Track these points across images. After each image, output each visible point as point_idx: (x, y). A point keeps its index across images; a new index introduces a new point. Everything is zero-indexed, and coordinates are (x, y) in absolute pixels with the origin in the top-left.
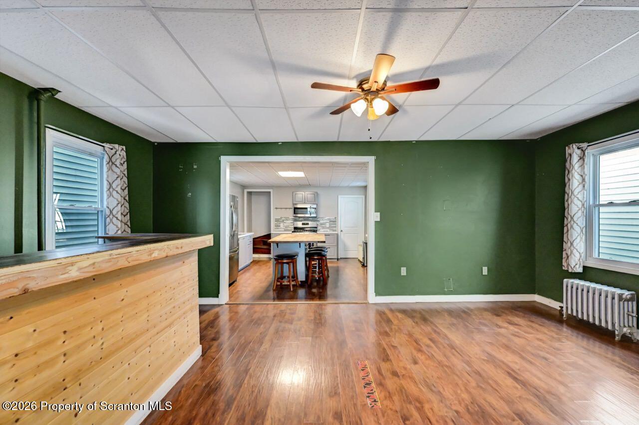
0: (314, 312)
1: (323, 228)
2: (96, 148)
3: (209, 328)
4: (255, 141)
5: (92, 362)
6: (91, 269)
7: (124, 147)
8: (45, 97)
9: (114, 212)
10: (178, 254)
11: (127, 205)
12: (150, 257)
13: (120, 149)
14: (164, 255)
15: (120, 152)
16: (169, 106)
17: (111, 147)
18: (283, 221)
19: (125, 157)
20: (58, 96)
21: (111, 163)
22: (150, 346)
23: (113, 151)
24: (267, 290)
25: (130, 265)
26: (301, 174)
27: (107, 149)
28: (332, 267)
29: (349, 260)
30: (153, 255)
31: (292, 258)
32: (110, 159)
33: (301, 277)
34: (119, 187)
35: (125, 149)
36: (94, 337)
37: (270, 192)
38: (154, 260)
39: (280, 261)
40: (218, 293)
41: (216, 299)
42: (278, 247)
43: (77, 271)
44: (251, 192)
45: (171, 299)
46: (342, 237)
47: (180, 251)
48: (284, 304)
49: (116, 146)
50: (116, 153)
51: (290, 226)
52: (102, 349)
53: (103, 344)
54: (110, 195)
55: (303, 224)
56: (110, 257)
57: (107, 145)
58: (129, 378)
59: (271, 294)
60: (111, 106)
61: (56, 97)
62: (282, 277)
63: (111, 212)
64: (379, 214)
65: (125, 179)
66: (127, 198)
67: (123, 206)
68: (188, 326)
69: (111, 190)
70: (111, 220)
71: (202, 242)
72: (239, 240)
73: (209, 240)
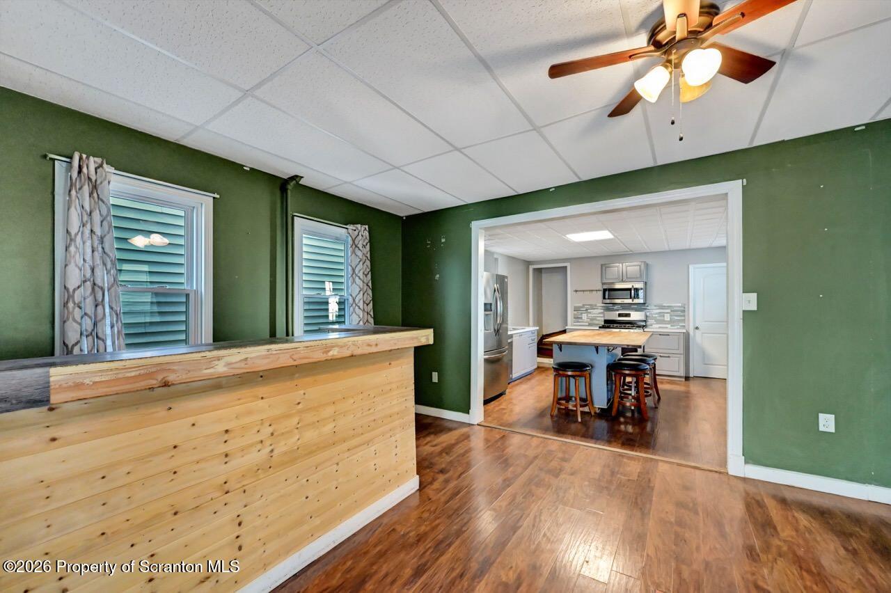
0: (604, 466)
1: (658, 322)
2: (339, 231)
3: (444, 454)
4: (513, 193)
5: (258, 470)
6: (242, 365)
7: (367, 227)
8: (291, 186)
9: (357, 301)
10: (370, 353)
11: (370, 292)
12: (325, 355)
13: (363, 229)
15: (362, 231)
16: (395, 168)
17: (354, 228)
18: (587, 310)
19: (368, 238)
20: (302, 182)
21: (354, 246)
22: (338, 464)
23: (356, 233)
24: (541, 414)
25: (295, 363)
26: (605, 235)
27: (350, 231)
28: (666, 391)
29: (713, 382)
30: (331, 353)
31: (581, 369)
32: (354, 241)
33: (600, 401)
34: (362, 272)
35: (367, 229)
36: (262, 442)
37: (566, 267)
38: (331, 359)
39: (561, 372)
40: (469, 407)
41: (464, 415)
42: (561, 350)
43: (225, 366)
44: (541, 268)
45: (369, 409)
46: (697, 338)
47: (374, 350)
48: (556, 443)
49: (359, 226)
50: (358, 235)
51: (598, 319)
52: (271, 456)
53: (272, 451)
54: (353, 282)
55: (620, 315)
56: (268, 353)
57: (351, 227)
58: (307, 498)
59: (548, 421)
60: (346, 182)
61: (300, 183)
62: (568, 398)
63: (354, 300)
64: (753, 297)
65: (368, 263)
66: (370, 284)
67: (366, 294)
68: (396, 447)
69: (354, 275)
70: (354, 309)
71: (412, 339)
72: (511, 336)
73: (425, 336)
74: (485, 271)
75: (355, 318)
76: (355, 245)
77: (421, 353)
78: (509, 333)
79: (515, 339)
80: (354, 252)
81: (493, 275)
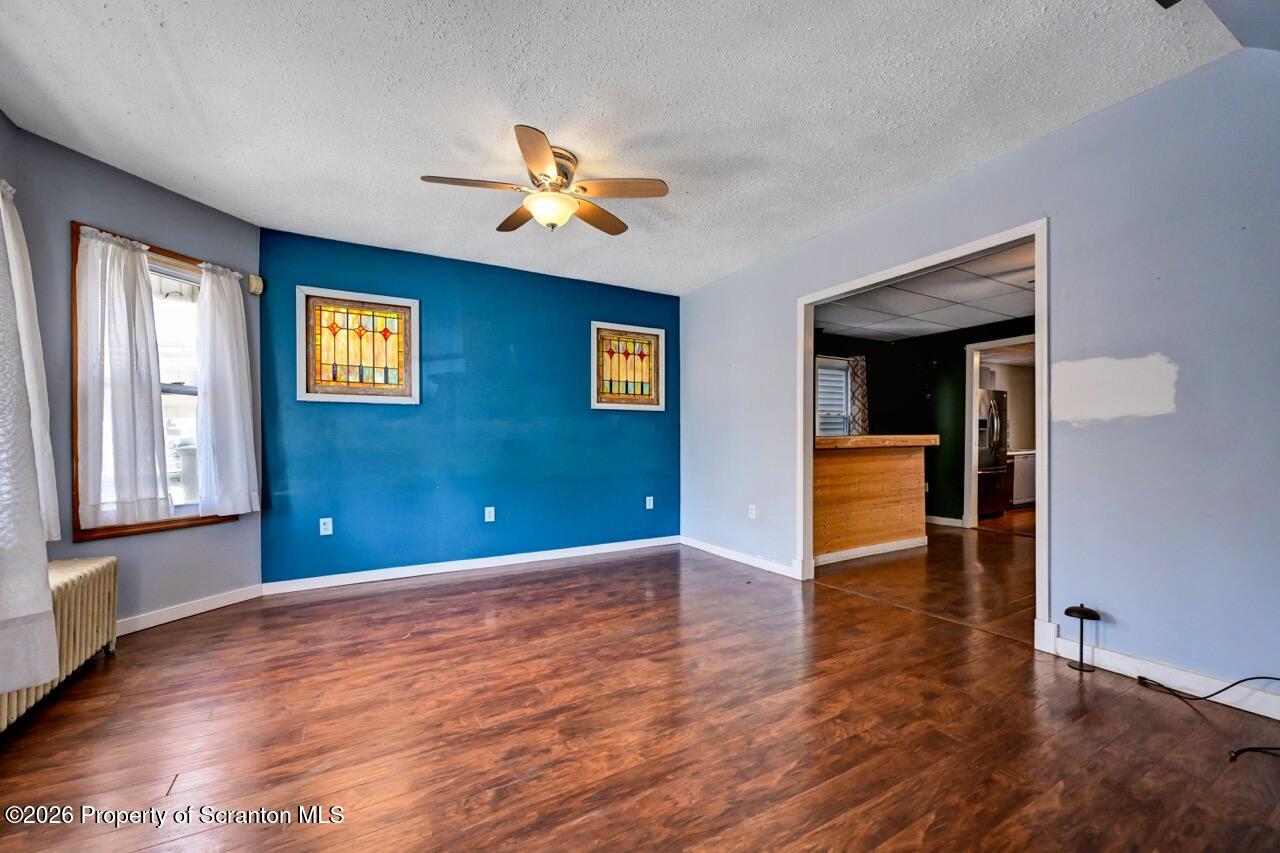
2: (842, 363)
7: (864, 357)
9: (856, 418)
13: (861, 359)
14: (892, 444)
15: (861, 362)
17: (854, 359)
19: (865, 366)
23: (856, 362)
27: (851, 362)
32: (853, 370)
34: (860, 395)
35: (865, 359)
40: (962, 514)
41: (959, 521)
49: (858, 358)
50: (857, 364)
54: (853, 404)
57: (851, 358)
63: (854, 418)
65: (865, 387)
66: (866, 405)
69: (854, 398)
71: (926, 440)
72: (1012, 457)
73: (934, 439)
74: (980, 387)
75: (856, 432)
76: (854, 374)
77: (930, 451)
78: (1009, 453)
79: (1016, 461)
80: (853, 378)
81: (989, 391)
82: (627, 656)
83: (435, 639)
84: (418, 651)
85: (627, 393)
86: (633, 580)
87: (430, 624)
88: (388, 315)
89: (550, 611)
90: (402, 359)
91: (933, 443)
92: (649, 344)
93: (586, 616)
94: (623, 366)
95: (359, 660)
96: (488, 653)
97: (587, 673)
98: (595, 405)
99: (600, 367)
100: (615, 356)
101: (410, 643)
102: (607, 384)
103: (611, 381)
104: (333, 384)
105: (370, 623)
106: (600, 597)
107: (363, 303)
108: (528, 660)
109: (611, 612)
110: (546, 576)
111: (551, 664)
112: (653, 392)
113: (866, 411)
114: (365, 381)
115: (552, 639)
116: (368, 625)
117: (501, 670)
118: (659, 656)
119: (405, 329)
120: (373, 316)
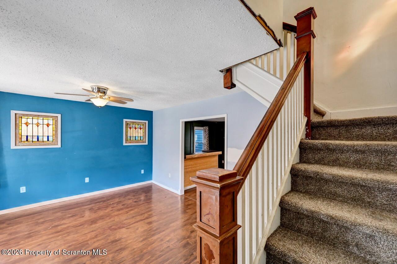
10: (215, 155)
19: (208, 129)
35: (208, 127)
49: (206, 127)
50: (206, 129)
54: (205, 140)
56: (203, 154)
57: (204, 127)
63: (205, 144)
71: (218, 153)
73: (220, 153)
75: (205, 147)
76: (205, 131)
77: (220, 156)
80: (205, 133)
82: (120, 228)
83: (59, 228)
84: (53, 234)
85: (135, 140)
86: (132, 199)
87: (59, 222)
88: (49, 119)
89: (101, 213)
90: (54, 132)
91: (220, 154)
92: (143, 125)
93: (113, 214)
94: (134, 132)
95: (30, 239)
96: (76, 232)
97: (105, 235)
98: (124, 144)
99: (127, 132)
100: (132, 129)
101: (51, 231)
102: (129, 138)
103: (130, 137)
104: (26, 142)
105: (37, 224)
106: (120, 206)
107: (39, 115)
108: (89, 233)
109: (120, 212)
110: (105, 199)
111: (95, 233)
112: (144, 139)
113: (208, 142)
114: (39, 140)
115: (100, 224)
116: (36, 225)
117: (78, 238)
118: (128, 227)
119: (56, 123)
120: (43, 119)
